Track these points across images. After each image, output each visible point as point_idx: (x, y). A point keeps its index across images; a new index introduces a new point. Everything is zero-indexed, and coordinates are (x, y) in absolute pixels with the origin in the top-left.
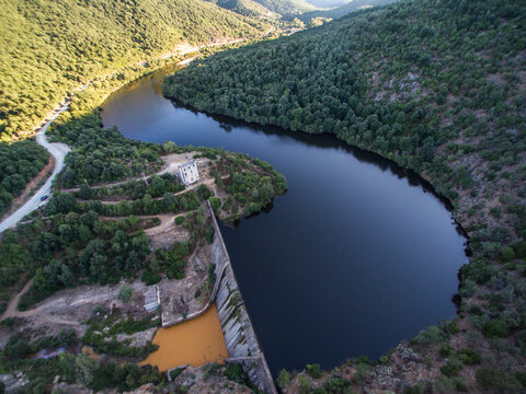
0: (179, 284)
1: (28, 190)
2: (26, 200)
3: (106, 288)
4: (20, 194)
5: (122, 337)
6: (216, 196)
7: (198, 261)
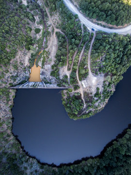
0: (49, 74)
1: (100, 22)
2: (95, 23)
3: (55, 55)
4: (98, 20)
5: (42, 59)
6: (73, 91)
7: (54, 80)
